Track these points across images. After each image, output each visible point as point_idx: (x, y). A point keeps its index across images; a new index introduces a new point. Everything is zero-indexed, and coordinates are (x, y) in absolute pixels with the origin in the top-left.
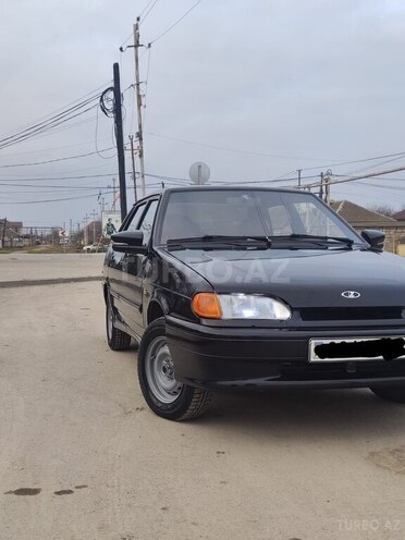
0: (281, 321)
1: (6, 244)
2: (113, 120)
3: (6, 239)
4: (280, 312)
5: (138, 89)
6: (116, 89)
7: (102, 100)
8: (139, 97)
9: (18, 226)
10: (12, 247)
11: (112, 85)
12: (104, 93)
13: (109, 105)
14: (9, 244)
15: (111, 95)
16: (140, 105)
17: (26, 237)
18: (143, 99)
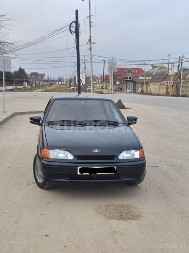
0: (70, 160)
1: (37, 84)
2: (75, 36)
3: (37, 82)
4: (70, 157)
5: (90, 19)
6: (77, 22)
7: (70, 27)
8: (90, 22)
9: (43, 76)
10: (39, 86)
11: (75, 20)
12: (71, 23)
13: (73, 29)
14: (38, 84)
15: (74, 24)
16: (90, 26)
17: (47, 81)
18: (92, 24)
